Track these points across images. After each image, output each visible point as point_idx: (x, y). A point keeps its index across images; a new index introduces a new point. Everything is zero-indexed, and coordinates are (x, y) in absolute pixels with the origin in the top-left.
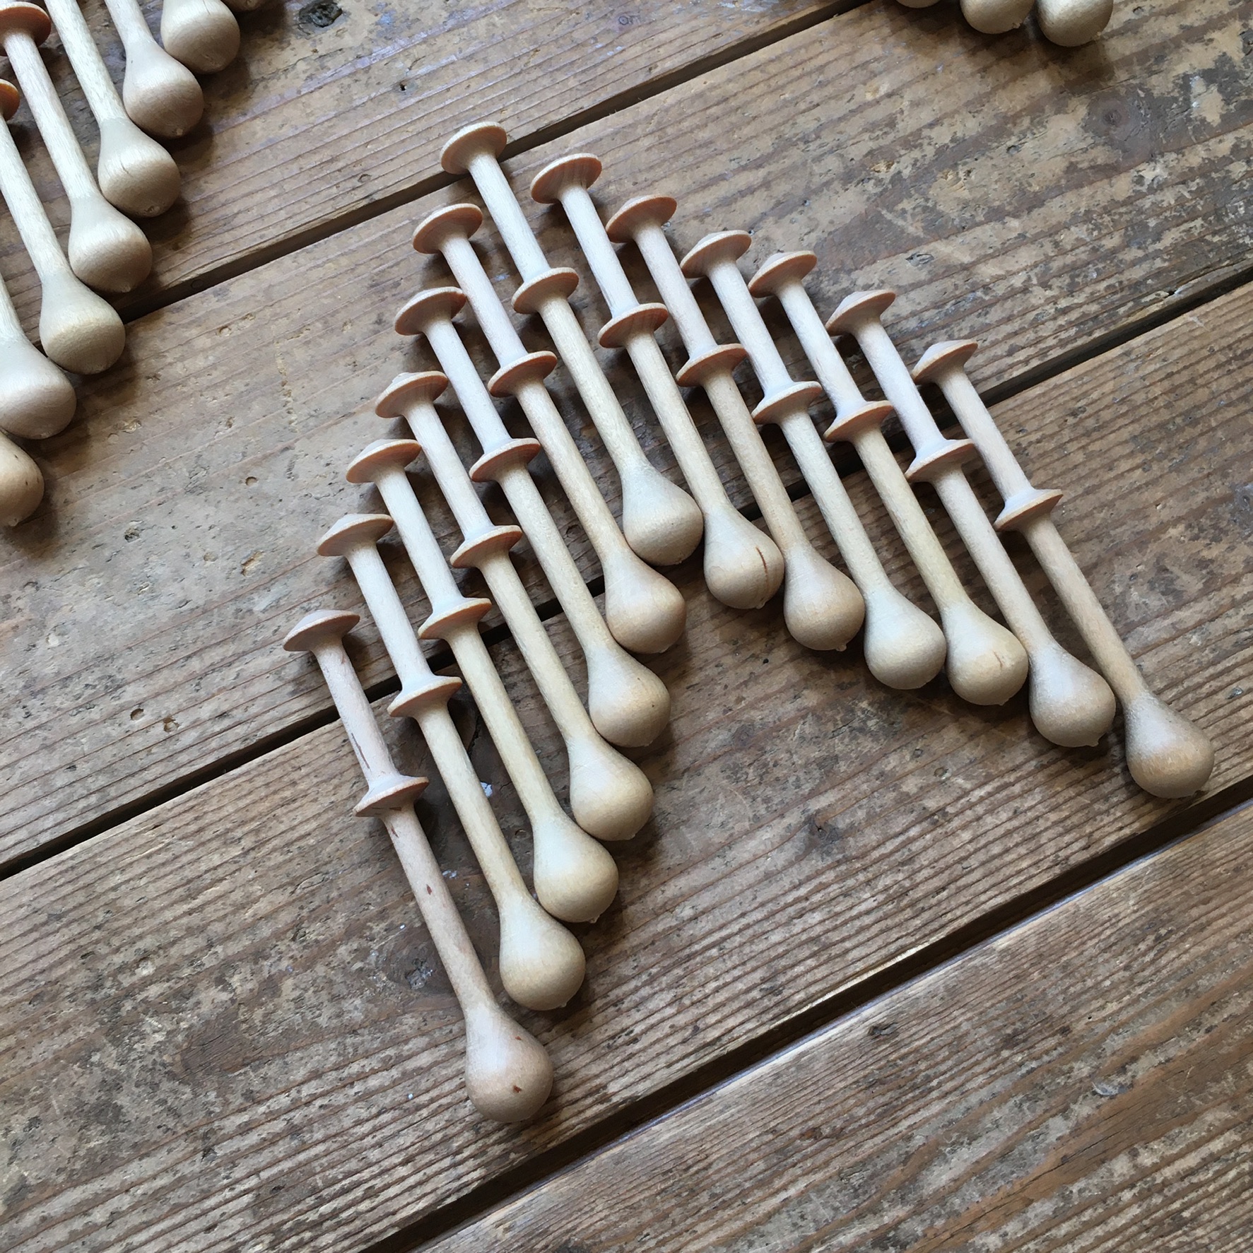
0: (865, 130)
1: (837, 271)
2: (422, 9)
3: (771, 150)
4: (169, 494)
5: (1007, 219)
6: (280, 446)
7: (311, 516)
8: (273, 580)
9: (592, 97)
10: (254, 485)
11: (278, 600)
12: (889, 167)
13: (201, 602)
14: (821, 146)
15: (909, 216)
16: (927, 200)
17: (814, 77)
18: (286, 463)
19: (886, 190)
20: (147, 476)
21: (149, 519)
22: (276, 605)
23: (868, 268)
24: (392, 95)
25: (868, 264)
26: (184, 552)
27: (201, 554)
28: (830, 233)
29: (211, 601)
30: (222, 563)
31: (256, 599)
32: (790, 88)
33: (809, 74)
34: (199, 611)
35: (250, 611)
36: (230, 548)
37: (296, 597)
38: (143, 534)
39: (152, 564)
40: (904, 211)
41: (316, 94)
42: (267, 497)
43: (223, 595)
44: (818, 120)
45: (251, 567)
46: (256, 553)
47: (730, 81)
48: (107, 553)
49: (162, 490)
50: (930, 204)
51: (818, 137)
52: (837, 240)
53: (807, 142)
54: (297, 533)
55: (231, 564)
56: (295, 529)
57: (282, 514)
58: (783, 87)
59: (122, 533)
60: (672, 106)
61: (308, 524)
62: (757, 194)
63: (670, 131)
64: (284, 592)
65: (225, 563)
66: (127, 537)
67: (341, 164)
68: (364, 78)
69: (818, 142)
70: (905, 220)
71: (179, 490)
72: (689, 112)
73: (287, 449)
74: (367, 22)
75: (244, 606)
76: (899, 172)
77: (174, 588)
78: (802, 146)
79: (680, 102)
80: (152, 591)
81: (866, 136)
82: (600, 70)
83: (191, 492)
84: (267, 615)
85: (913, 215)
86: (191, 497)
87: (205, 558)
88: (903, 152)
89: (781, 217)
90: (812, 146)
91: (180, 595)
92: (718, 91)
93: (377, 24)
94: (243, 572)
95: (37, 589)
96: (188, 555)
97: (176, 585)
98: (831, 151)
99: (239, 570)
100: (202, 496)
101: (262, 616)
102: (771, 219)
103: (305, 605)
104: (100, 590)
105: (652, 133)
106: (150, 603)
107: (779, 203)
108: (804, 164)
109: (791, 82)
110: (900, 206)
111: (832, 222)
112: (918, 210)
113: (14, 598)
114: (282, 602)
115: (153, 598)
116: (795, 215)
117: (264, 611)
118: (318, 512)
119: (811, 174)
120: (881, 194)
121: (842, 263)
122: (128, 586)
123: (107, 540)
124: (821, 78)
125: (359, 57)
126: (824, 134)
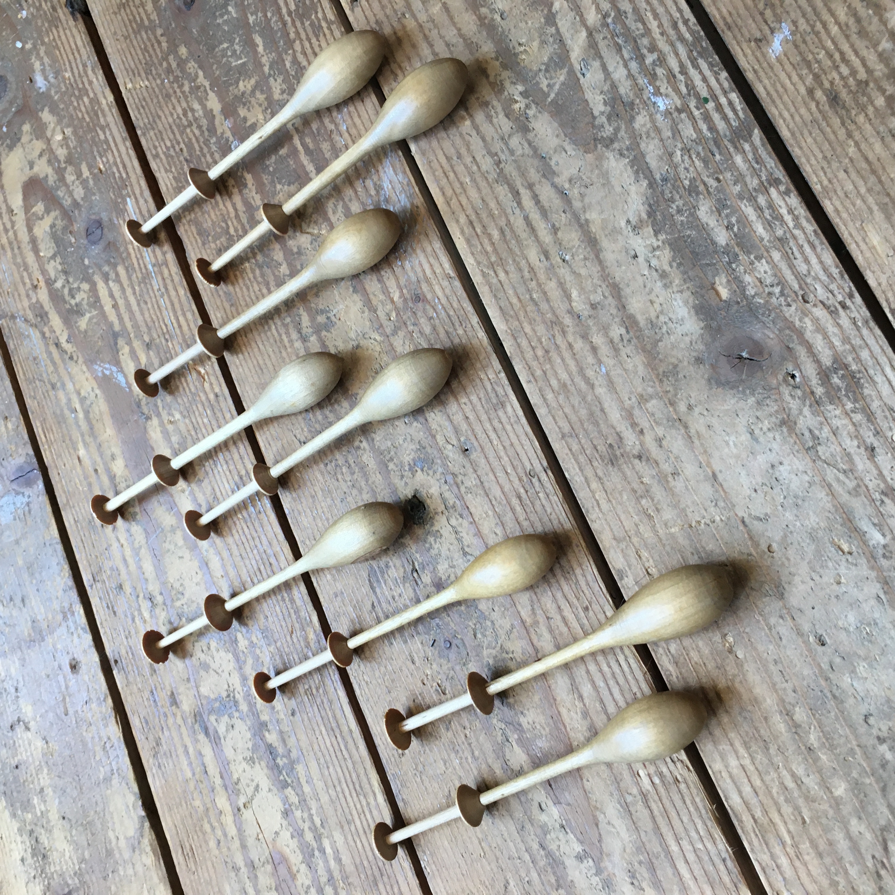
0: (491, 122)
1: (593, 126)
2: (412, 440)
3: (506, 186)
4: (785, 611)
5: (554, 10)
6: (741, 527)
7: (800, 502)
8: (856, 529)
9: (470, 316)
10: (775, 546)
11: (875, 525)
12: (516, 102)
13: (878, 586)
14: (502, 151)
15: (552, 82)
16: (540, 70)
17: (454, 163)
18: (755, 522)
19: (533, 101)
20: (770, 629)
21: (806, 627)
22: (879, 527)
23: (591, 105)
24: (472, 457)
25: (588, 105)
26: (834, 600)
27: (835, 587)
28: (566, 135)
29: (877, 578)
30: (843, 570)
31: (874, 542)
32: (462, 179)
33: (452, 167)
34: (886, 588)
35: (884, 546)
36: (830, 564)
37: (870, 510)
38: (820, 632)
39: (846, 625)
40: (549, 85)
41: (472, 510)
42: (785, 536)
43: (872, 568)
44: (484, 156)
45: (845, 547)
46: (833, 543)
47: (457, 221)
48: (838, 660)
49: (781, 617)
50: (543, 67)
51: (496, 154)
52: (570, 130)
53: (500, 162)
54: (814, 513)
55: (843, 563)
56: (811, 513)
57: (798, 524)
58: (461, 184)
59: (820, 649)
60: (475, 259)
61: (806, 504)
62: (537, 192)
63: (493, 259)
64: (866, 520)
65: (843, 567)
66: (823, 645)
67: (522, 491)
68: (460, 477)
69: (500, 153)
70: (554, 84)
71: (781, 603)
72: (479, 247)
73: (743, 522)
74: (422, 477)
75: (881, 552)
76: (521, 93)
77: (866, 607)
78: (502, 166)
79: (473, 254)
80: (869, 625)
81: (495, 120)
82: (452, 313)
83: (783, 594)
84: (887, 533)
85: (551, 78)
86: (786, 595)
87: (839, 583)
88: (506, 93)
89: (554, 173)
90: (503, 157)
91: (873, 602)
92: (465, 228)
93: (422, 470)
94: (850, 553)
95: (871, 715)
96: (837, 597)
97: (864, 605)
98: (506, 144)
99: (849, 557)
100: (786, 586)
101: (889, 537)
102: (556, 180)
103: (878, 503)
104: (871, 666)
105: (495, 272)
106: (880, 625)
107: (544, 176)
108: (515, 161)
109: (458, 180)
110: (545, 89)
111: (557, 136)
112: (548, 75)
113: (880, 734)
114: (876, 521)
115: (876, 624)
116: (553, 163)
117: (884, 535)
118: (796, 497)
119: (523, 156)
120: (537, 104)
121: (588, 124)
122: (866, 643)
123: (826, 659)
124: (455, 158)
125: (446, 482)
126: (494, 151)
